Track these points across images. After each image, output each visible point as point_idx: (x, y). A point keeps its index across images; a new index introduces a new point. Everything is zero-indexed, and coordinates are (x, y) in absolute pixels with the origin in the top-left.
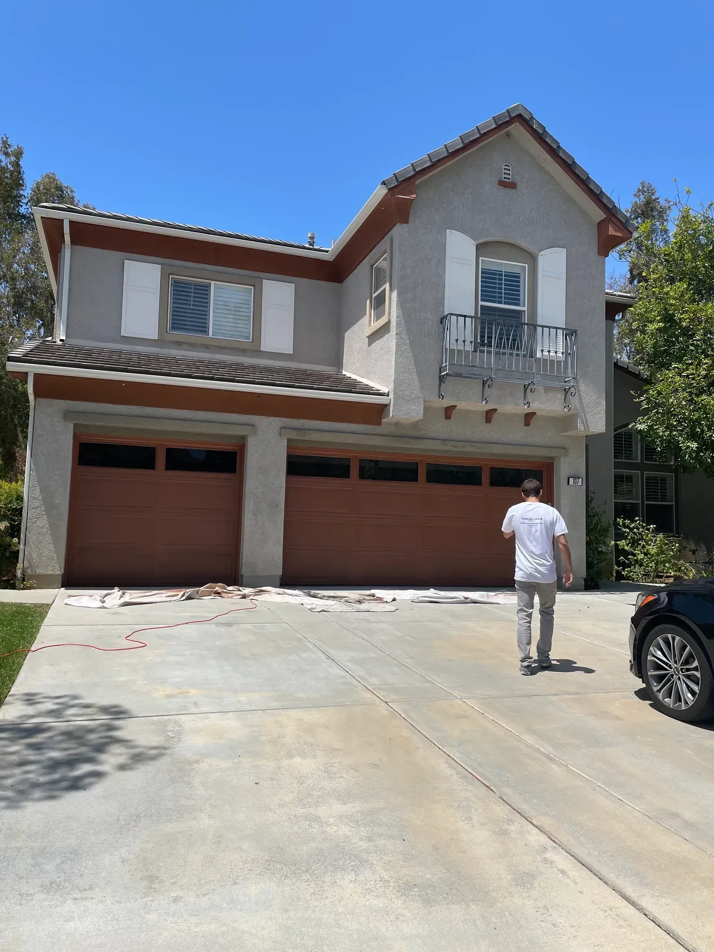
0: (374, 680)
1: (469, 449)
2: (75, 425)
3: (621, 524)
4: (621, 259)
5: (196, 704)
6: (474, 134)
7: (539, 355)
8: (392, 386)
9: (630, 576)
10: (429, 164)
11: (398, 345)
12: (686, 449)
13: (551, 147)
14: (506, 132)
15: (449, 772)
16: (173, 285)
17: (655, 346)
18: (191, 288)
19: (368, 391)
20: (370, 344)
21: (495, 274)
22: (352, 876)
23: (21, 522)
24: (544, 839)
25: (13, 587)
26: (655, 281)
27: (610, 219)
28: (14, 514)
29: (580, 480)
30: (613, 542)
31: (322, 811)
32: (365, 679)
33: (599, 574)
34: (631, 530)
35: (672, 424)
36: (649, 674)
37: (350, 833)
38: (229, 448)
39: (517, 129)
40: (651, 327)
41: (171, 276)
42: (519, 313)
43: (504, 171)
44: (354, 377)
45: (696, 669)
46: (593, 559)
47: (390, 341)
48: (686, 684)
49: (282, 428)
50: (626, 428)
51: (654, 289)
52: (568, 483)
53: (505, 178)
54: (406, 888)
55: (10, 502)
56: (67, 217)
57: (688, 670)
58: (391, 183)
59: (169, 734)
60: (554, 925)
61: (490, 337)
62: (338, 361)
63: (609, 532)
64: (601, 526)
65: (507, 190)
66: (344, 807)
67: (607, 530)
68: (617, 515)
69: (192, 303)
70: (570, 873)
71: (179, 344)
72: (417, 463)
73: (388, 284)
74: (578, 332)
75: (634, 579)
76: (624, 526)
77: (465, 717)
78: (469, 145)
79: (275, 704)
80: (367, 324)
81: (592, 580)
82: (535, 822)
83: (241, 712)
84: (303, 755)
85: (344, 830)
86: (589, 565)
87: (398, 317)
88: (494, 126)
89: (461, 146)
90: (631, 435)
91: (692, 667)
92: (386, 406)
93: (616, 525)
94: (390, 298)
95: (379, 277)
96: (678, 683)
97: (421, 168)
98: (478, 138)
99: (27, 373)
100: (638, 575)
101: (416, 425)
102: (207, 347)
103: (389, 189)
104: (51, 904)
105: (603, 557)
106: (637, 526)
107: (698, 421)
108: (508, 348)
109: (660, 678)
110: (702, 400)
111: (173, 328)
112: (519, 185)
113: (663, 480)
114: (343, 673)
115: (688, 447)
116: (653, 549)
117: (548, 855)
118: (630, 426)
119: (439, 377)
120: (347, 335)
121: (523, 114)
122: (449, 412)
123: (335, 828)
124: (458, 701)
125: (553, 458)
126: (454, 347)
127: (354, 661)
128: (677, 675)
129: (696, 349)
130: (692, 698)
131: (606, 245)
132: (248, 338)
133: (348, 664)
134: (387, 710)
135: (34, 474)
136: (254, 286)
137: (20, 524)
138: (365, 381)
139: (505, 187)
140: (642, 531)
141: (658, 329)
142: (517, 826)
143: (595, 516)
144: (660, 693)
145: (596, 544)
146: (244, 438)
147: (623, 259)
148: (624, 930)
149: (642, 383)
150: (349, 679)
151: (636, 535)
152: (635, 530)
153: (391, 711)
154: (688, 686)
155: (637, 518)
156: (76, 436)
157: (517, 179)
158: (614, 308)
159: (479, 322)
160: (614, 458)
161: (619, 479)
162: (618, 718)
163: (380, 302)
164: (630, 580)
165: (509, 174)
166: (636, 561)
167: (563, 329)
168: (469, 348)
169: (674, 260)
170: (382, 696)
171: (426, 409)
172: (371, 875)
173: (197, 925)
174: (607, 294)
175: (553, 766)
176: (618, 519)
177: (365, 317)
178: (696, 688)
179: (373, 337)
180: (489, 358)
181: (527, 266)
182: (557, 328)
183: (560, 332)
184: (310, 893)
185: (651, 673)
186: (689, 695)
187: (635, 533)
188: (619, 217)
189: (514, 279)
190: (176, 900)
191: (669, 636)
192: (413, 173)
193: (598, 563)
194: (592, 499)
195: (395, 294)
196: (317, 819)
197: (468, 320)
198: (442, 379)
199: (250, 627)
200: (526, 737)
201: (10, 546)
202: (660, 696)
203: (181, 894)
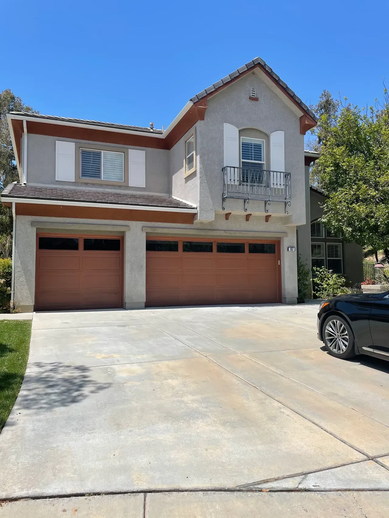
0: (199, 348)
1: (238, 234)
2: (37, 229)
3: (315, 270)
4: (312, 134)
5: (118, 361)
6: (236, 74)
7: (272, 186)
8: (198, 204)
9: (320, 296)
10: (214, 90)
11: (201, 183)
12: (346, 231)
13: (275, 79)
14: (252, 72)
15: (238, 382)
16: (81, 153)
17: (330, 179)
18: (91, 154)
19: (186, 207)
20: (186, 183)
21: (249, 145)
22: (201, 420)
23: (11, 279)
24: (280, 405)
25: (9, 312)
26: (330, 145)
27: (306, 116)
28: (8, 275)
29: (294, 248)
30: (311, 280)
31: (185, 399)
32: (195, 347)
33: (305, 295)
34: (320, 273)
35: (339, 219)
36: (326, 338)
37: (198, 406)
38: (116, 238)
39: (258, 70)
40: (328, 170)
41: (80, 149)
42: (261, 165)
43: (252, 92)
44: (178, 199)
45: (346, 335)
46: (301, 288)
47: (197, 180)
48: (342, 342)
49: (143, 227)
50: (316, 221)
51: (329, 150)
52: (288, 250)
53: (252, 95)
54: (224, 424)
55: (5, 269)
56: (25, 119)
57: (343, 335)
58: (194, 100)
59: (109, 373)
60: (285, 433)
61: (247, 177)
62: (169, 191)
63: (309, 274)
64: (305, 271)
65: (254, 102)
66: (194, 397)
67: (308, 273)
68: (313, 266)
69: (92, 162)
70: (291, 416)
71: (86, 184)
72: (212, 243)
73: (195, 151)
74: (291, 174)
75: (322, 298)
76: (317, 271)
77: (244, 361)
78: (233, 79)
79: (155, 359)
80: (184, 172)
81: (301, 299)
82: (276, 399)
83: (140, 363)
84: (172, 378)
85: (195, 405)
86: (299, 291)
87: (200, 168)
88: (246, 69)
89: (230, 80)
90: (320, 224)
91: (345, 334)
92: (195, 214)
93: (313, 270)
94: (196, 159)
95: (189, 147)
96: (339, 342)
97: (210, 92)
98: (238, 76)
99: (12, 203)
100: (324, 295)
101: (211, 223)
102: (101, 185)
103: (194, 103)
104: (79, 435)
105: (306, 287)
106: (323, 271)
107: (352, 217)
108: (256, 183)
109: (331, 340)
110: (353, 207)
111: (83, 176)
112: (260, 99)
113: (336, 247)
114: (184, 345)
115: (347, 230)
116: (331, 282)
117: (282, 410)
118: (319, 220)
119: (222, 199)
120: (174, 177)
121: (260, 62)
122: (227, 216)
123: (191, 405)
124: (239, 355)
125: (280, 238)
126: (229, 183)
127: (187, 339)
128: (338, 338)
129: (350, 180)
130: (345, 348)
131: (304, 129)
132: (122, 179)
133: (185, 341)
134: (207, 359)
135: (17, 254)
136: (124, 152)
137: (11, 280)
138: (184, 201)
139: (253, 100)
140: (326, 273)
141: (332, 170)
142: (268, 401)
143: (302, 266)
144: (331, 347)
145: (303, 280)
146: (124, 233)
147: (313, 134)
148: (313, 434)
149: (324, 198)
150: (187, 348)
151: (323, 275)
152: (322, 273)
153: (209, 360)
154: (343, 343)
155: (323, 267)
156: (37, 234)
157: (259, 96)
158: (309, 160)
159: (241, 170)
160: (311, 236)
161: (313, 247)
162: (312, 359)
163: (190, 161)
164: (320, 298)
165: (254, 93)
166: (323, 288)
167: (284, 173)
168: (237, 183)
169: (338, 135)
170: (204, 354)
171: (216, 215)
172: (209, 420)
173: (142, 439)
174: (305, 152)
175: (284, 378)
176: (314, 268)
177: (183, 168)
178: (347, 343)
179: (188, 178)
180: (247, 189)
181: (264, 140)
182: (280, 172)
183: (282, 174)
184: (185, 426)
185: (327, 338)
186: (344, 347)
187: (322, 274)
188: (310, 114)
189: (258, 147)
190: (130, 431)
191: (335, 321)
192: (206, 95)
193: (304, 290)
194: (300, 258)
195: (198, 157)
196: (183, 402)
197: (236, 169)
198: (224, 200)
199: (135, 327)
200: (271, 368)
201: (6, 291)
202: (331, 348)
203: (132, 429)
